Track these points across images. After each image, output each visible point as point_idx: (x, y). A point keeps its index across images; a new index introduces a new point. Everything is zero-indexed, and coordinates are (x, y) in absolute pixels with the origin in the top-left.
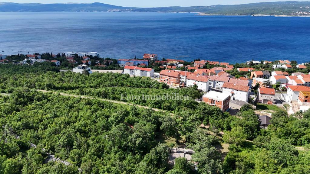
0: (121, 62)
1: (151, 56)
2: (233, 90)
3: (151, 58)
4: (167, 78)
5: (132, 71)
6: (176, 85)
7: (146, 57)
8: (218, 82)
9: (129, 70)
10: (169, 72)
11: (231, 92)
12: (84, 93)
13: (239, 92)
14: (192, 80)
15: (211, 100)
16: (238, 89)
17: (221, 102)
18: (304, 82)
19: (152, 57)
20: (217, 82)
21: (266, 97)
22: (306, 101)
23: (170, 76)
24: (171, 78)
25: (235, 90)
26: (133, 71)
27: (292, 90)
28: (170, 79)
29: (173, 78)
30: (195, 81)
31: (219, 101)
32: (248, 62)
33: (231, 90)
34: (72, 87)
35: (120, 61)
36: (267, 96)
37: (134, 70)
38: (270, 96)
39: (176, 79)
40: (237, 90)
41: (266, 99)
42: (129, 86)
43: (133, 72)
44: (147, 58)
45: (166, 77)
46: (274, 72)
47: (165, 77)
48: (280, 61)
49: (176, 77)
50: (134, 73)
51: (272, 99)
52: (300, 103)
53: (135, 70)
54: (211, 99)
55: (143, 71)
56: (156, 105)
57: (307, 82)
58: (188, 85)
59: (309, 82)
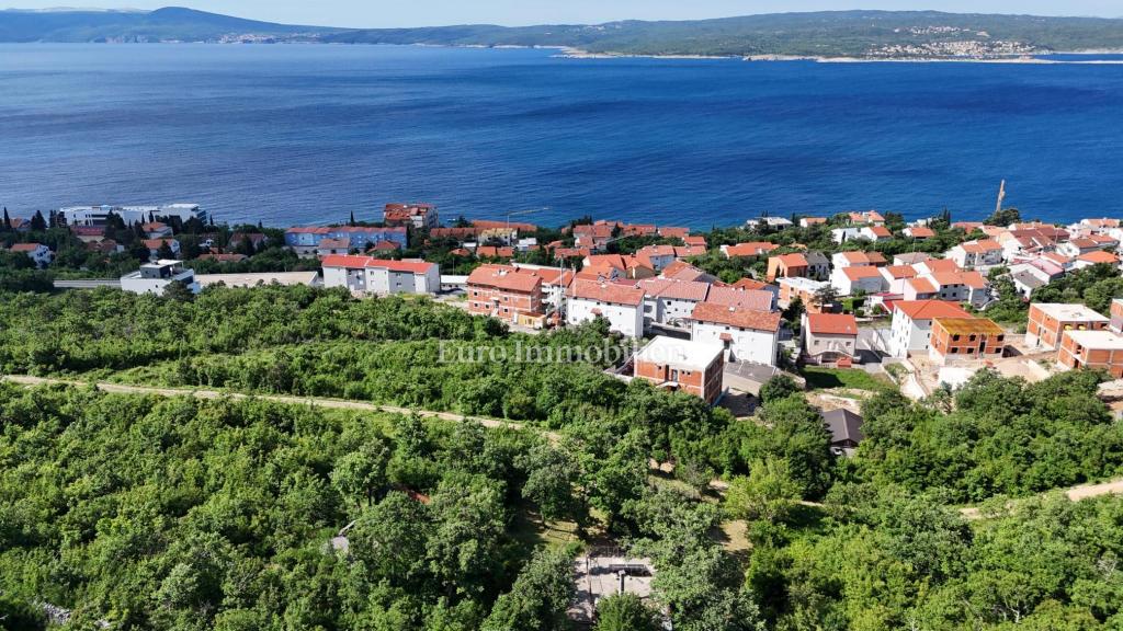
0: (300, 237)
1: (414, 211)
2: (728, 328)
3: (412, 218)
4: (496, 295)
5: (355, 274)
6: (530, 321)
7: (394, 217)
8: (673, 302)
9: (344, 272)
10: (503, 273)
11: (722, 334)
12: (197, 379)
13: (747, 334)
14: (586, 299)
15: (663, 370)
16: (745, 322)
17: (700, 374)
18: (937, 287)
19: (418, 213)
20: (669, 303)
21: (831, 345)
22: (954, 351)
23: (506, 290)
24: (512, 295)
25: (734, 327)
26: (360, 273)
27: (907, 317)
28: (506, 299)
29: (517, 297)
30: (598, 304)
31: (690, 370)
32: (753, 223)
33: (722, 329)
34: (139, 354)
35: (296, 233)
36: (833, 340)
37: (363, 270)
38: (844, 341)
39: (529, 298)
40: (742, 329)
41: (830, 350)
42: (361, 337)
43: (358, 277)
44: (399, 218)
45: (492, 291)
46: (841, 254)
47: (487, 292)
48: (851, 214)
49: (528, 293)
50: (365, 283)
51: (850, 350)
52: (936, 357)
53: (368, 271)
54: (663, 365)
55: (398, 272)
56: (483, 403)
57: (946, 287)
58: (575, 320)
59: (956, 286)
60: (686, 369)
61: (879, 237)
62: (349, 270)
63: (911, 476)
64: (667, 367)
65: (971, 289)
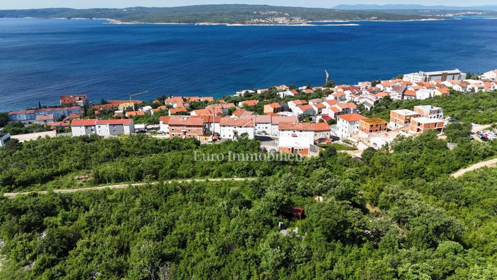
0: (18, 116)
1: (78, 98)
2: (294, 132)
3: (77, 102)
4: (185, 129)
5: (90, 128)
6: (206, 139)
7: (66, 102)
9: (83, 128)
10: (185, 119)
11: (292, 134)
13: (303, 133)
14: (229, 126)
15: (291, 150)
16: (301, 128)
18: (341, 110)
20: (256, 125)
21: (321, 135)
22: (371, 131)
23: (189, 126)
24: (193, 128)
25: (298, 130)
26: (93, 128)
27: (345, 121)
28: (189, 130)
29: (195, 129)
30: (235, 127)
31: (303, 148)
32: (243, 92)
35: (15, 115)
36: (322, 133)
37: (95, 126)
38: (326, 133)
39: (202, 128)
40: (301, 131)
41: (321, 137)
43: (92, 130)
44: (69, 102)
45: (181, 128)
46: (291, 102)
47: (179, 128)
48: (276, 87)
49: (200, 126)
50: (96, 132)
51: (328, 137)
52: (364, 135)
53: (97, 126)
55: (114, 125)
56: (248, 171)
57: (343, 109)
58: (224, 136)
59: (347, 109)
60: (301, 148)
61: (295, 95)
62: (86, 127)
63: (406, 176)
64: (293, 148)
65: (352, 109)
